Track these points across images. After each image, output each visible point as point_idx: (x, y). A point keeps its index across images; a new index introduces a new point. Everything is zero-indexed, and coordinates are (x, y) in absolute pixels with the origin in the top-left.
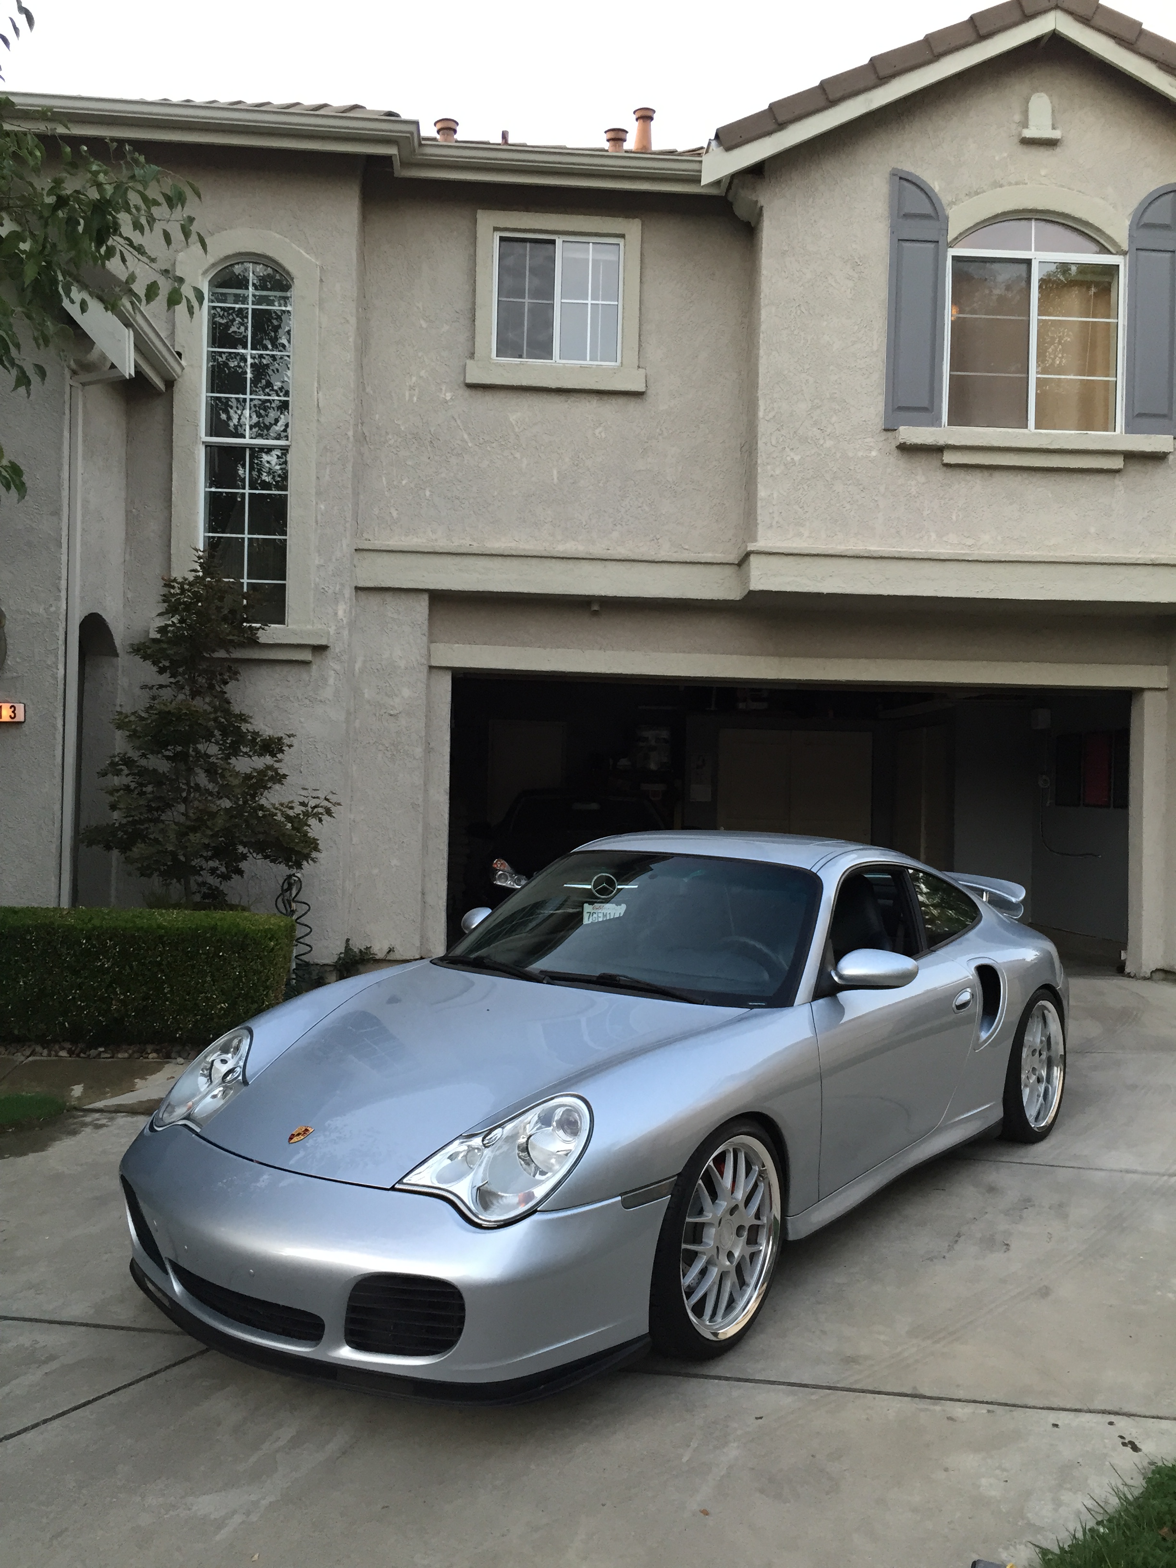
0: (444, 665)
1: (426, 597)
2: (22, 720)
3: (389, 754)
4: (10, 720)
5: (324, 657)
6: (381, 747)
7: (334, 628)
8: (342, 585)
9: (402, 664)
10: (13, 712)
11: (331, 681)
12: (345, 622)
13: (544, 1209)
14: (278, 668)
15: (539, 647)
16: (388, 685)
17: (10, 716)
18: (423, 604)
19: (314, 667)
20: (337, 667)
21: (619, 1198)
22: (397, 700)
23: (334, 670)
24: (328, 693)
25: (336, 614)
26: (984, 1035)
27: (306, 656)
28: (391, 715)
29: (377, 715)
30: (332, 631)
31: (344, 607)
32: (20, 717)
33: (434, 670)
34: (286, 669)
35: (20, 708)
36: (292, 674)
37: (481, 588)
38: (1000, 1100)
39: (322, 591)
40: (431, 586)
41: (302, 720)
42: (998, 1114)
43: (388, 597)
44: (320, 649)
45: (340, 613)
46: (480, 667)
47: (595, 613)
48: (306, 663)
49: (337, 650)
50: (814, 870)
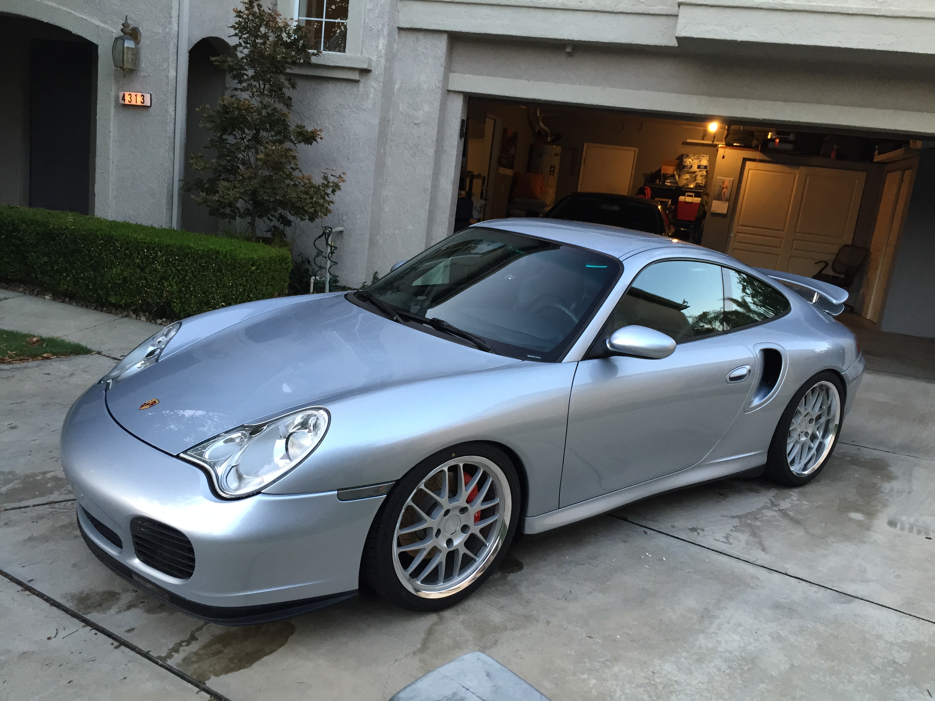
0: (457, 90)
1: (445, 37)
2: (149, 104)
3: (411, 152)
4: (141, 104)
5: (368, 78)
6: (407, 146)
7: (376, 56)
8: (383, 25)
9: (425, 87)
10: (143, 99)
11: (371, 96)
12: (383, 52)
13: (267, 492)
14: (339, 84)
15: (526, 79)
16: (415, 101)
17: (141, 102)
18: (443, 43)
19: (361, 85)
20: (375, 86)
21: (336, 492)
22: (421, 113)
23: (374, 88)
24: (368, 104)
25: (378, 46)
26: (756, 402)
27: (355, 76)
28: (415, 124)
29: (407, 123)
30: (374, 59)
31: (383, 41)
32: (148, 103)
33: (450, 93)
34: (344, 84)
35: (147, 97)
36: (347, 88)
37: (482, 31)
38: (766, 449)
39: (370, 28)
40: (449, 29)
41: (352, 122)
42: (763, 460)
43: (421, 36)
44: (365, 72)
45: (381, 46)
46: (482, 92)
47: (570, 54)
48: (357, 81)
49: (377, 74)
50: (621, 259)
